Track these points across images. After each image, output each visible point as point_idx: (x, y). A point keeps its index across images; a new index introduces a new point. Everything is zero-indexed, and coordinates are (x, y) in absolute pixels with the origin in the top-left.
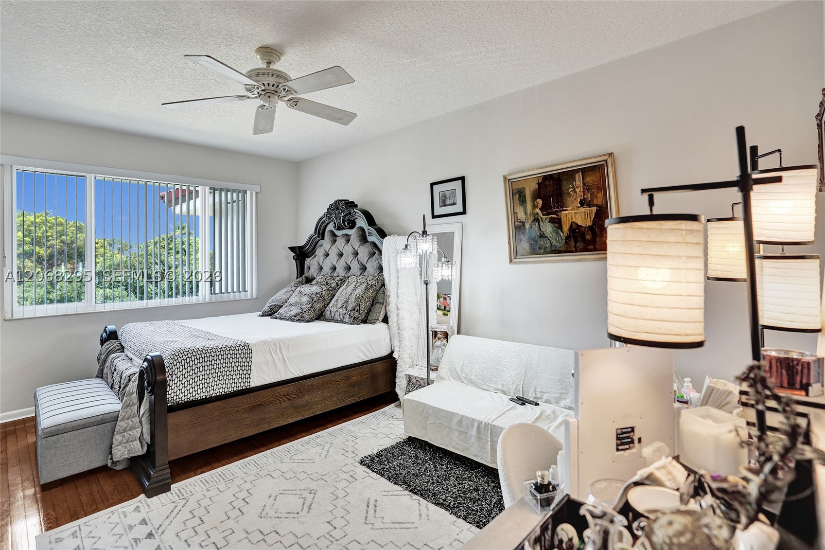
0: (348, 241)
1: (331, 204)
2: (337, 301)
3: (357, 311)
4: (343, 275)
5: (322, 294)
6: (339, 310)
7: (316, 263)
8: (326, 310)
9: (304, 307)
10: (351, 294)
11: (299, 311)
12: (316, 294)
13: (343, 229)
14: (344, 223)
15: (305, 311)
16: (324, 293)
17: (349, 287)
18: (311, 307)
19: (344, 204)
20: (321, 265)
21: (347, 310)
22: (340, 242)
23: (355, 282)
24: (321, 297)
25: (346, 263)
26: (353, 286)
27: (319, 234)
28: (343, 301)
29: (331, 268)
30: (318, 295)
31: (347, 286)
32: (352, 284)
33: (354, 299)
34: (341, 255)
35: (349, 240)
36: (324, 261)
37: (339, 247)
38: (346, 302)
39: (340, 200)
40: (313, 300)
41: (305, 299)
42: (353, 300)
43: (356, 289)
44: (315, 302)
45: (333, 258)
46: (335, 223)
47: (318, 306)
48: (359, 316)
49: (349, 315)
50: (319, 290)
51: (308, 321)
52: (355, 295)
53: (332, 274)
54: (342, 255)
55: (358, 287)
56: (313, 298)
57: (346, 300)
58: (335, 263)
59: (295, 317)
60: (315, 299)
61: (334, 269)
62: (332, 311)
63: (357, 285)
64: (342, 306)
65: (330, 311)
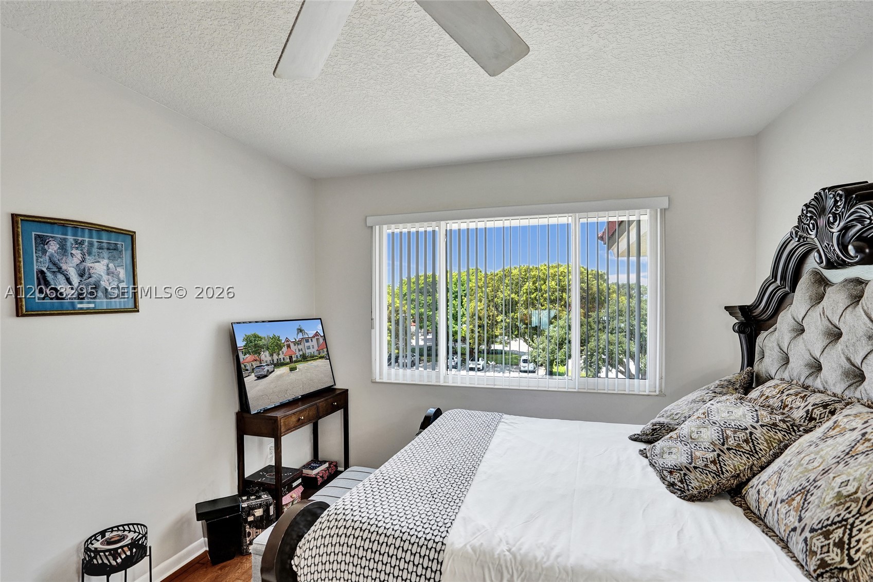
0: (856, 299)
1: (806, 205)
2: (780, 472)
3: (840, 544)
4: (838, 391)
5: (751, 433)
6: (779, 506)
7: (775, 344)
8: (751, 484)
9: (698, 454)
10: (826, 472)
11: (683, 460)
12: (737, 429)
13: (842, 265)
14: (844, 248)
15: (695, 468)
16: (758, 433)
17: (830, 441)
18: (714, 462)
19: (841, 196)
20: (785, 350)
21: (800, 520)
22: (835, 299)
23: (856, 435)
24: (746, 441)
25: (848, 359)
26: (842, 443)
27: (783, 278)
28: (796, 485)
29: (809, 366)
30: (741, 435)
31: (824, 438)
32: (841, 433)
33: (832, 494)
34: (835, 335)
35: (861, 297)
36: (792, 345)
37: (828, 313)
38: (805, 492)
39: (830, 189)
40: (723, 444)
41: (709, 435)
42: (830, 497)
43: (852, 461)
44: (728, 449)
45: (814, 339)
46: (818, 252)
47: (735, 463)
48: (846, 564)
49: (805, 540)
50: (748, 421)
51: (692, 499)
52: (839, 480)
53: (809, 382)
54: (839, 335)
55: (861, 458)
56: (727, 437)
57: (805, 484)
58: (817, 354)
59: (671, 473)
60: (731, 442)
61: (817, 367)
62: (762, 494)
63: (861, 448)
64: (789, 500)
65: (758, 492)
